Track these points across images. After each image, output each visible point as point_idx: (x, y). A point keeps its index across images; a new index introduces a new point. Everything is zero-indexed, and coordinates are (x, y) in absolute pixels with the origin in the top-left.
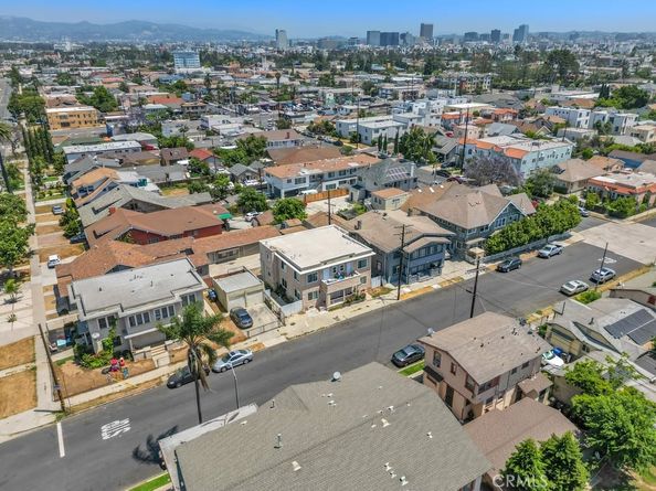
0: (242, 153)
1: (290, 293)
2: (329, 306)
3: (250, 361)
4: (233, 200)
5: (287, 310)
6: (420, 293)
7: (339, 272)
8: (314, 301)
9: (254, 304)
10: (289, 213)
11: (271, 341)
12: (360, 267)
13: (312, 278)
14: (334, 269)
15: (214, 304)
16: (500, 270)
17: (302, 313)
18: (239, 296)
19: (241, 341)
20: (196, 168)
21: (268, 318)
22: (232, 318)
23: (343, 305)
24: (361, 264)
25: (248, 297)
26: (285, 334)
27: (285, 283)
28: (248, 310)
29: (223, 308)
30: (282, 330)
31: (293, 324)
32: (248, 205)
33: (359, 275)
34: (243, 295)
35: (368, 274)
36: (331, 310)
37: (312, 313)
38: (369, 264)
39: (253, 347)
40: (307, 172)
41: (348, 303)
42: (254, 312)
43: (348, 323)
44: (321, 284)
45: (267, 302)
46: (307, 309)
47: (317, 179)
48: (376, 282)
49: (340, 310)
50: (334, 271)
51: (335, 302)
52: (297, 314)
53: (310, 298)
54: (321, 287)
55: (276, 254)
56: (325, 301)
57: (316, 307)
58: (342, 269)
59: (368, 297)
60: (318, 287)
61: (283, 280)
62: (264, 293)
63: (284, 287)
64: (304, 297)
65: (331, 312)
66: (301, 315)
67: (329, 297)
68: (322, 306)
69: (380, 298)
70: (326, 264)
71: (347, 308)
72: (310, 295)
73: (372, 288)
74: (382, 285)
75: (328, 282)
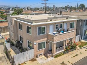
1: (25, 45)
2: (55, 53)
7: (60, 28)
8: (43, 50)
12: (71, 27)
17: (33, 60)
23: (64, 53)
27: (21, 38)
33: (72, 31)
41: (67, 51)
44: (48, 36)
46: (37, 57)
48: (77, 39)
49: (62, 56)
50: (57, 28)
51: (59, 50)
52: (30, 61)
53: (40, 48)
54: (48, 39)
55: (15, 19)
56: (51, 50)
57: (44, 55)
58: (61, 27)
59: (78, 47)
60: (46, 39)
61: (20, 37)
62: (5, 46)
63: (21, 42)
64: (35, 46)
65: (56, 58)
66: (33, 62)
67: (55, 46)
68: (49, 54)
69: (84, 48)
70: (51, 20)
71: (66, 55)
72: (40, 44)
73: (76, 42)
74: (80, 41)
75: (54, 34)
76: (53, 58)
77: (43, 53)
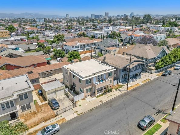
0: (56, 40)
1: (77, 89)
2: (97, 95)
3: (58, 131)
4: (52, 54)
5: (76, 98)
6: (135, 87)
8: (89, 93)
9: (60, 96)
10: (74, 57)
11: (69, 116)
12: (109, 76)
13: (88, 82)
14: (98, 77)
15: (41, 97)
16: (163, 75)
17: (84, 99)
18: (53, 93)
19: (53, 117)
20: (39, 46)
21: (67, 103)
22: (49, 103)
23: (103, 94)
24: (109, 74)
25: (57, 93)
26: (77, 112)
27: (74, 85)
28: (57, 99)
29: (45, 99)
30: (75, 109)
31: (80, 106)
32: (58, 55)
33: (109, 79)
34: (55, 92)
35: (112, 79)
36: (98, 97)
37: (89, 99)
38: (113, 74)
39: (60, 121)
40: (79, 44)
41: (105, 93)
42: (60, 100)
43: (107, 103)
44: (92, 84)
45: (66, 94)
46: (86, 97)
47: (83, 46)
48: (115, 83)
49: (102, 97)
50: (98, 78)
51: (99, 93)
52: (82, 100)
53: (87, 91)
54: (92, 86)
55: (70, 71)
56: (94, 93)
57: (90, 96)
58: (101, 77)
59: (114, 90)
60: (91, 86)
61: (74, 83)
62: (65, 90)
63: (74, 87)
64: (84, 91)
65: (98, 98)
66: (84, 100)
67: (97, 91)
68: (93, 95)
69: (118, 90)
70: (94, 75)
71: (105, 95)
72: (87, 90)
73: (114, 85)
74: (118, 84)
75: (96, 83)
76: (96, 98)
77: (89, 95)
